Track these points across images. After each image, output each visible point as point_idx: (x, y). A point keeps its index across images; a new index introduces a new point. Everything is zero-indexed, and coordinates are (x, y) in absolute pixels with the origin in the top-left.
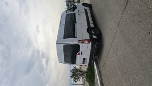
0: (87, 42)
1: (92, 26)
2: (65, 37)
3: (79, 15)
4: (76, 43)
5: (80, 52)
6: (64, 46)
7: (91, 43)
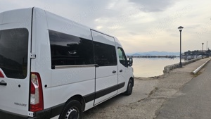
0: (33, 101)
1: (89, 106)
2: (53, 36)
3: (114, 72)
4: (33, 66)
5: (6, 79)
6: (25, 31)
7: (31, 114)
